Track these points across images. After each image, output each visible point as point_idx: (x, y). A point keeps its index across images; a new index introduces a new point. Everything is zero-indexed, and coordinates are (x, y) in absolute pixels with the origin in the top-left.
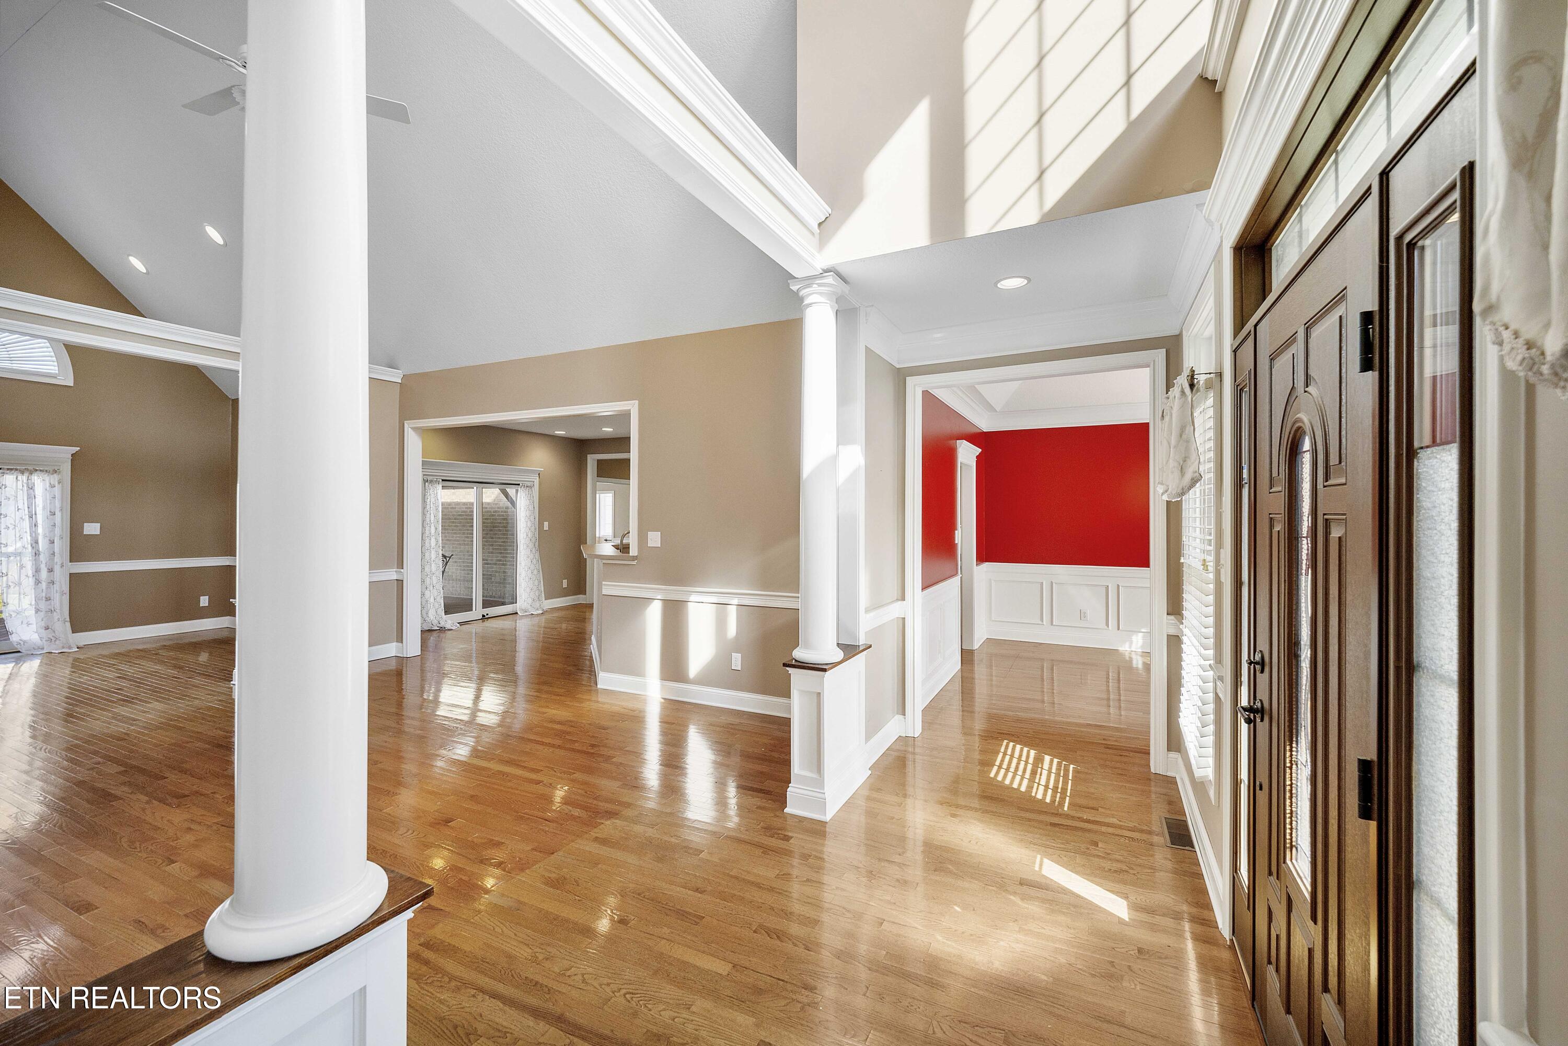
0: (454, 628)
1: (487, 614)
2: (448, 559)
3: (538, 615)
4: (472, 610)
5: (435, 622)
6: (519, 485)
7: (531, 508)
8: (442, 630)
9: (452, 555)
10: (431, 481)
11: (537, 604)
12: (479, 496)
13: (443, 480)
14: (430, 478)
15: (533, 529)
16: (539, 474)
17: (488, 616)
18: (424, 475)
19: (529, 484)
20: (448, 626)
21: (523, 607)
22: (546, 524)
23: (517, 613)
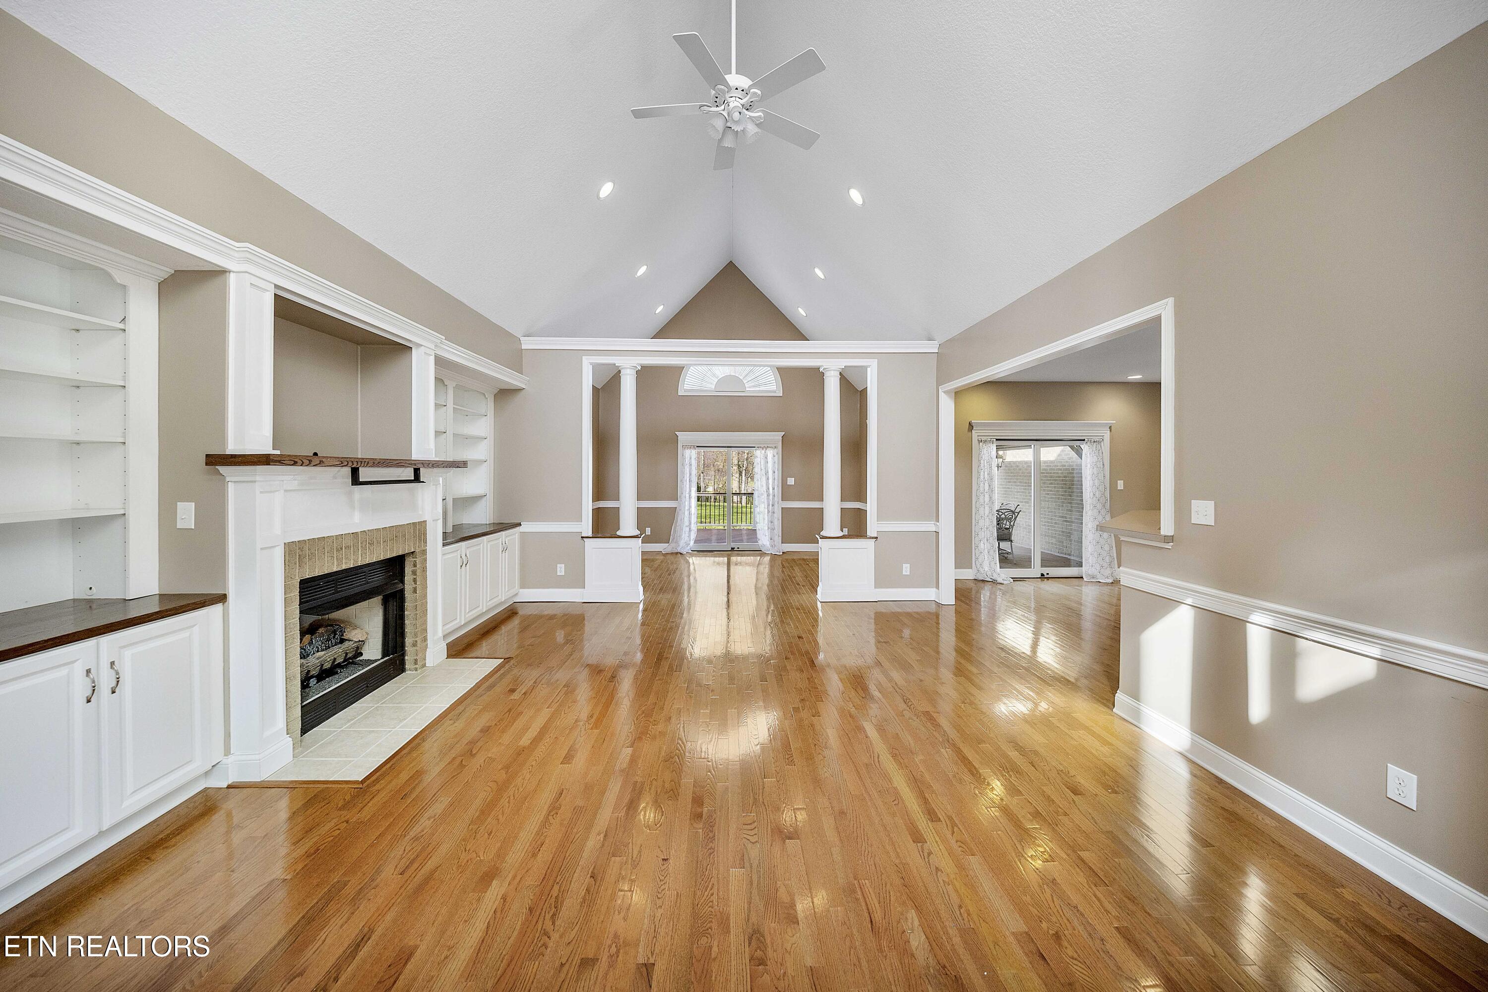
0: (1005, 582)
1: (1048, 574)
2: (1016, 514)
3: (1107, 584)
4: (1031, 568)
5: (989, 573)
6: (1084, 440)
7: (1100, 465)
8: (994, 582)
9: (1020, 511)
10: (985, 441)
11: (1108, 572)
12: (1037, 455)
13: (997, 440)
14: (984, 438)
15: (1102, 488)
16: (1110, 427)
17: (1048, 576)
18: (978, 436)
19: (1096, 439)
20: (1000, 580)
21: (1090, 573)
22: (1120, 485)
23: (1082, 577)
